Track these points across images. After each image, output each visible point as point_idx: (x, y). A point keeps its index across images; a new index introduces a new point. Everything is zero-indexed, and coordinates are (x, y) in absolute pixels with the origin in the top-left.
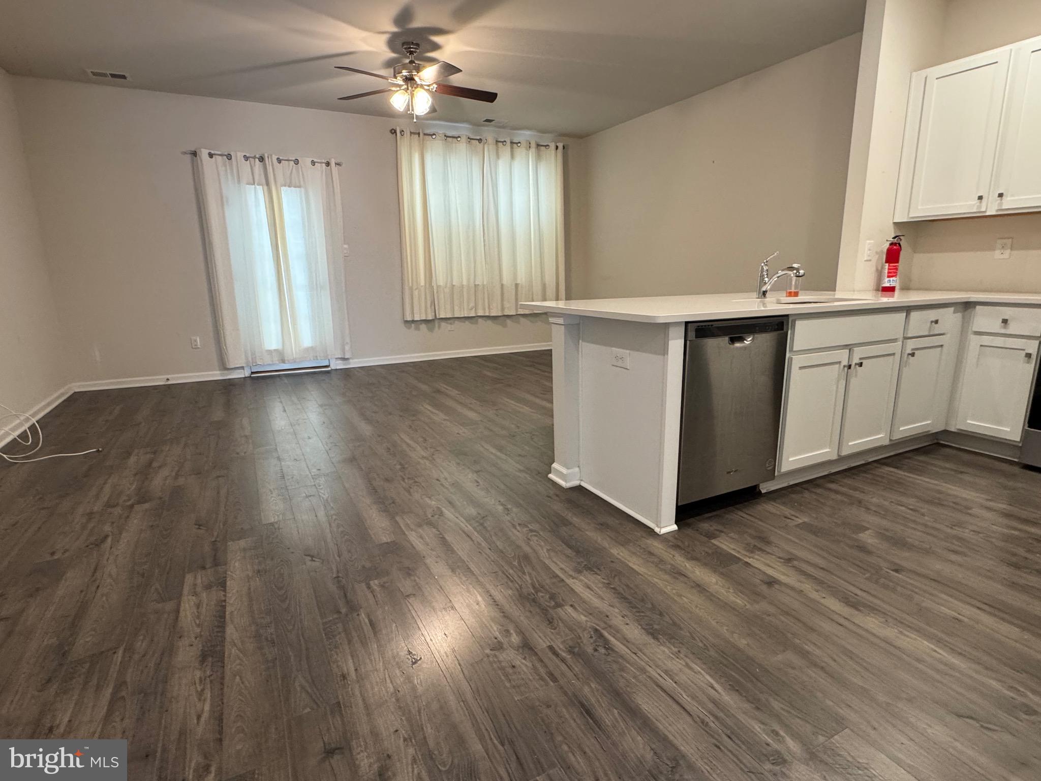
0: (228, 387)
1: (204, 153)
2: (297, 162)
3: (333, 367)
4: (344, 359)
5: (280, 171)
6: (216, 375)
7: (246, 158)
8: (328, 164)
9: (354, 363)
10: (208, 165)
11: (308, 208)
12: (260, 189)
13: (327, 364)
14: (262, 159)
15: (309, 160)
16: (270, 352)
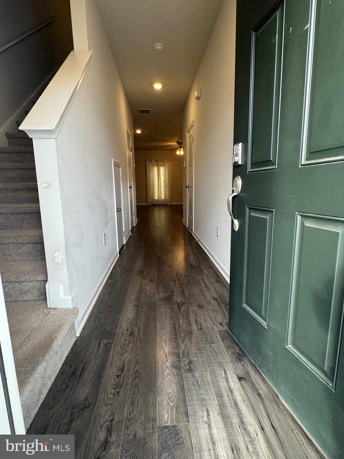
0: (147, 206)
1: (147, 161)
2: (164, 161)
3: (168, 204)
4: (170, 202)
5: (161, 163)
6: (145, 204)
7: (155, 161)
8: (170, 161)
9: (173, 204)
10: (148, 163)
11: (165, 170)
12: (156, 167)
13: (166, 203)
14: (157, 161)
15: (166, 161)
16: (156, 200)
